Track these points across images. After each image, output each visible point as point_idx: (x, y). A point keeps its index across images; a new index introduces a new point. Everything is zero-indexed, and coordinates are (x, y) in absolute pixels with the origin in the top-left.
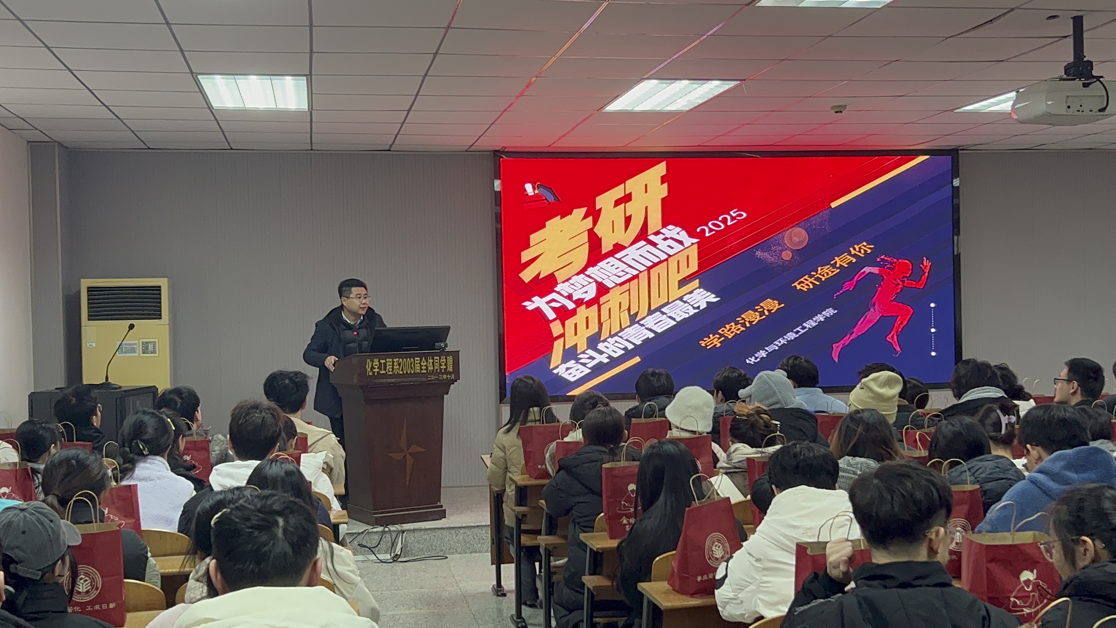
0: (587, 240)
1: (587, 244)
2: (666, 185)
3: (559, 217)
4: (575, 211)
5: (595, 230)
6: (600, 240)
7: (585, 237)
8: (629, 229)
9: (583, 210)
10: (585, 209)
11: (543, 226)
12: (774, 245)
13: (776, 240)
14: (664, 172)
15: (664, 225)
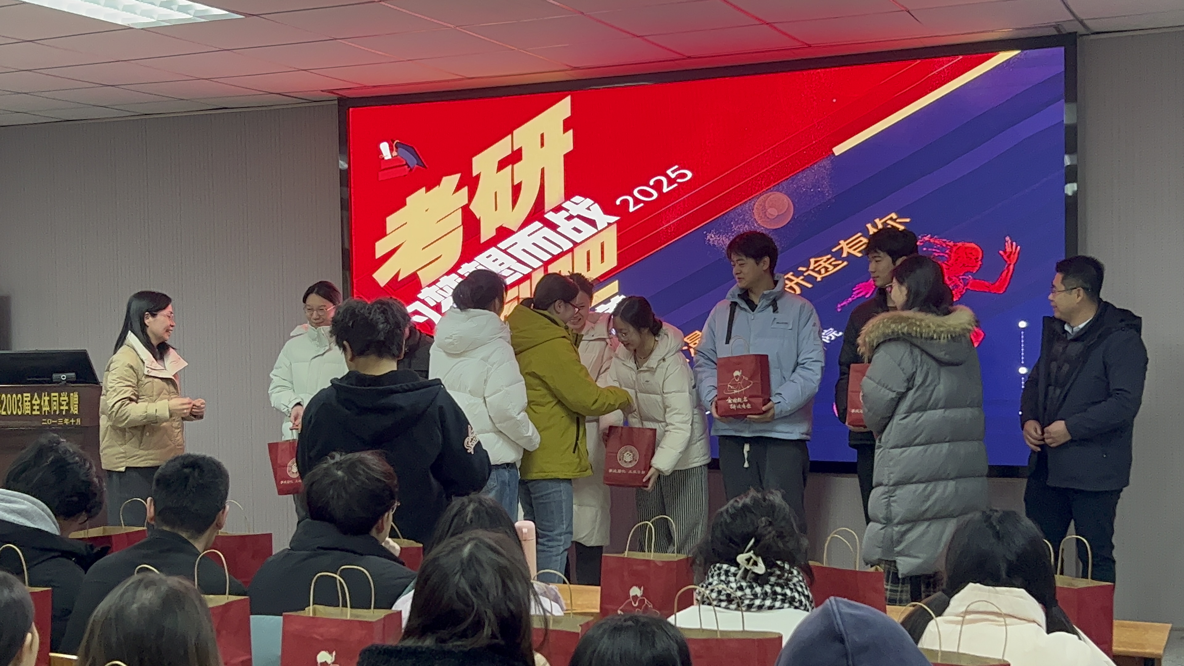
0: (460, 223)
1: (462, 228)
2: (571, 132)
3: (424, 189)
4: (445, 180)
5: (472, 207)
6: (478, 222)
7: (457, 218)
8: (518, 204)
9: (456, 178)
10: (458, 176)
11: (404, 204)
12: (737, 223)
13: (739, 215)
14: (568, 114)
15: (568, 197)
